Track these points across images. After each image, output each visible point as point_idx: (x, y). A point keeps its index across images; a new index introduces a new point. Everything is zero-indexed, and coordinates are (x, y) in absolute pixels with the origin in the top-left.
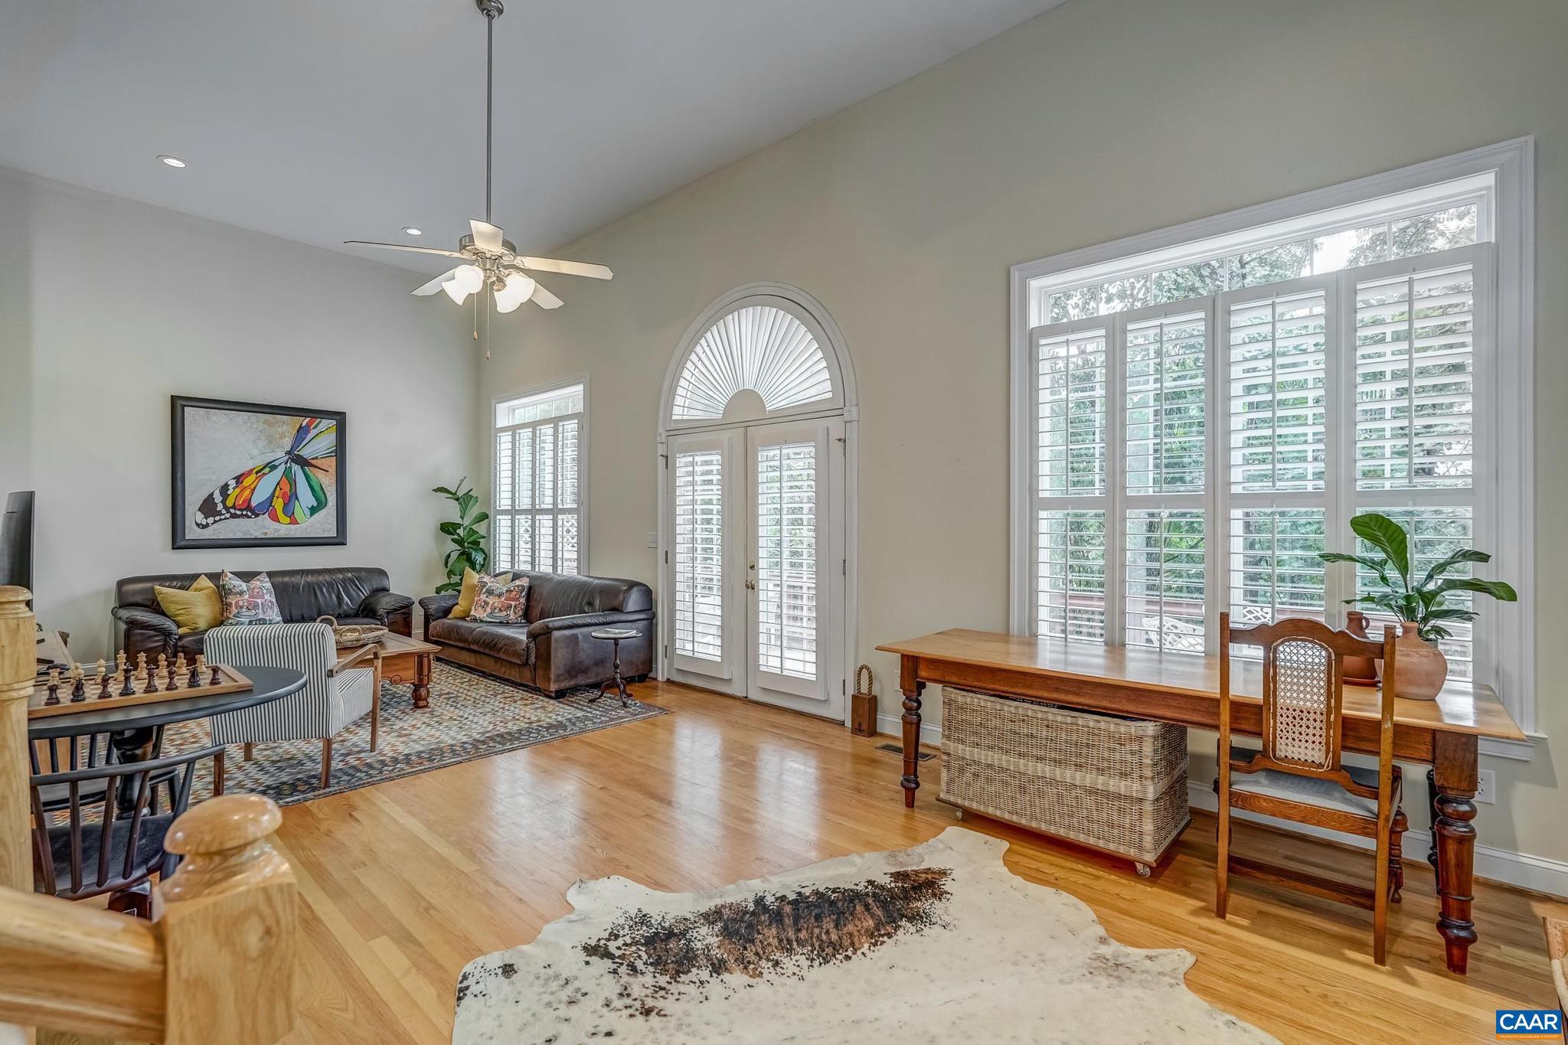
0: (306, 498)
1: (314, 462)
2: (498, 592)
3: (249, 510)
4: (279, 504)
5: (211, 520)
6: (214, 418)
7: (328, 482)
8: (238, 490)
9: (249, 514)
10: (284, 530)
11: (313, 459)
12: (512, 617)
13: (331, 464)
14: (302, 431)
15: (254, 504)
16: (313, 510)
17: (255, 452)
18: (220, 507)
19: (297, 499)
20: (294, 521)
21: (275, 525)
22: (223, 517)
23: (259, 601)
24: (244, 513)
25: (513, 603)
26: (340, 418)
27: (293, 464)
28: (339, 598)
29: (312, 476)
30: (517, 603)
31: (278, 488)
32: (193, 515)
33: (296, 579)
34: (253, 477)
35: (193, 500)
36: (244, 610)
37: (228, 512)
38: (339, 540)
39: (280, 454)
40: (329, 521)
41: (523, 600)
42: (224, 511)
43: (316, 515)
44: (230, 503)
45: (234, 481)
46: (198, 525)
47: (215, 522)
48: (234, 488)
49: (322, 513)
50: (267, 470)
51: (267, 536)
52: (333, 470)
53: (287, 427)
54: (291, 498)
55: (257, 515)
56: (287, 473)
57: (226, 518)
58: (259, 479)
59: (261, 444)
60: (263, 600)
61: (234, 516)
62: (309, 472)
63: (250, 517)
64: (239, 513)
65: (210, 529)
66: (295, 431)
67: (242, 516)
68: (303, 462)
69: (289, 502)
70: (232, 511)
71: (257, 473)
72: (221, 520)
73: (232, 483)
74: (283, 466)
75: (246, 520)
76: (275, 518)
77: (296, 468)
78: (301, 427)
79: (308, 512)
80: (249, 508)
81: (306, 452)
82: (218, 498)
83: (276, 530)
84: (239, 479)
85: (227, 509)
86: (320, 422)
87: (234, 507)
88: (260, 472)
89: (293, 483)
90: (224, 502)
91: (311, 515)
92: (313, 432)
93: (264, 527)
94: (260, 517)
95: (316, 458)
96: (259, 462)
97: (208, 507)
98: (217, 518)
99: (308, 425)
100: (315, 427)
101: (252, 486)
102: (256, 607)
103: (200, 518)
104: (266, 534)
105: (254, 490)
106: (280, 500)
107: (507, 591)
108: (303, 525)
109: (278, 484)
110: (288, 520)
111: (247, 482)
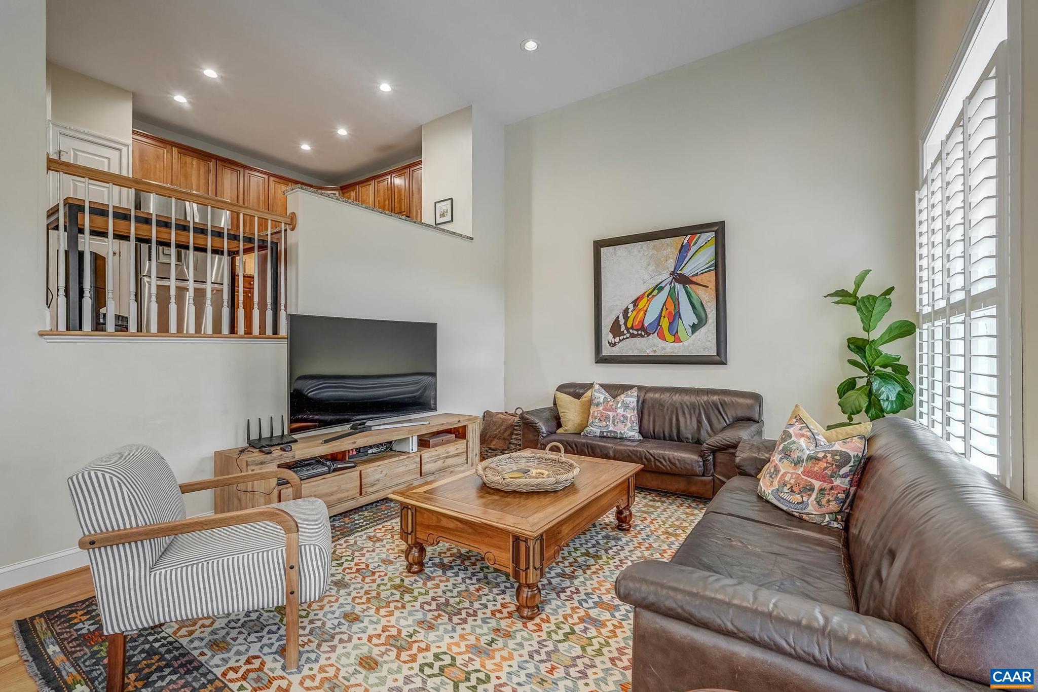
0: (688, 317)
1: (694, 279)
2: (795, 455)
3: (643, 331)
4: (665, 323)
5: (617, 339)
6: (619, 253)
7: (707, 297)
8: (635, 313)
9: (643, 333)
10: (669, 348)
11: (693, 276)
12: (810, 509)
13: (710, 279)
14: (683, 250)
15: (646, 324)
16: (695, 328)
17: (646, 277)
18: (623, 328)
19: (680, 317)
20: (677, 340)
21: (661, 343)
22: (625, 337)
23: (611, 414)
24: (639, 332)
25: (817, 484)
26: (718, 230)
27: (676, 284)
28: (699, 422)
29: (693, 294)
30: (827, 486)
31: (665, 309)
32: (607, 336)
33: (666, 397)
34: (646, 299)
35: (607, 324)
36: (597, 420)
37: (628, 332)
38: (719, 359)
39: (665, 276)
40: (710, 339)
41: (841, 483)
42: (625, 332)
43: (697, 333)
44: (629, 325)
45: (632, 305)
46: (610, 344)
47: (620, 341)
48: (632, 311)
49: (703, 330)
50: (656, 291)
51: (656, 354)
52: (712, 285)
53: (671, 247)
54: (675, 316)
55: (648, 335)
56: (672, 295)
57: (627, 338)
58: (649, 300)
59: (651, 268)
60: (615, 414)
61: (633, 336)
62: (690, 290)
63: (643, 337)
64: (635, 333)
65: (617, 347)
66: (678, 251)
67: (638, 335)
68: (684, 280)
69: (673, 320)
70: (631, 331)
71: (648, 296)
72: (624, 339)
73: (631, 307)
74: (668, 286)
75: (641, 339)
76: (662, 337)
77: (679, 287)
78: (682, 246)
79: (689, 330)
80: (642, 328)
81: (687, 271)
82: (622, 321)
83: (663, 348)
84: (635, 303)
85: (627, 328)
86: (699, 237)
87: (632, 328)
88: (650, 295)
89: (677, 303)
90: (625, 324)
91: (693, 333)
92: (694, 249)
93: (654, 345)
94: (651, 336)
95: (697, 275)
96: (651, 286)
97: (616, 329)
98: (621, 338)
99: (689, 243)
100: (695, 244)
101: (645, 309)
102: (607, 418)
103: (610, 336)
104: (655, 351)
105: (646, 311)
106: (666, 319)
107: (810, 458)
108: (686, 343)
109: (664, 304)
110: (673, 338)
111: (641, 305)
